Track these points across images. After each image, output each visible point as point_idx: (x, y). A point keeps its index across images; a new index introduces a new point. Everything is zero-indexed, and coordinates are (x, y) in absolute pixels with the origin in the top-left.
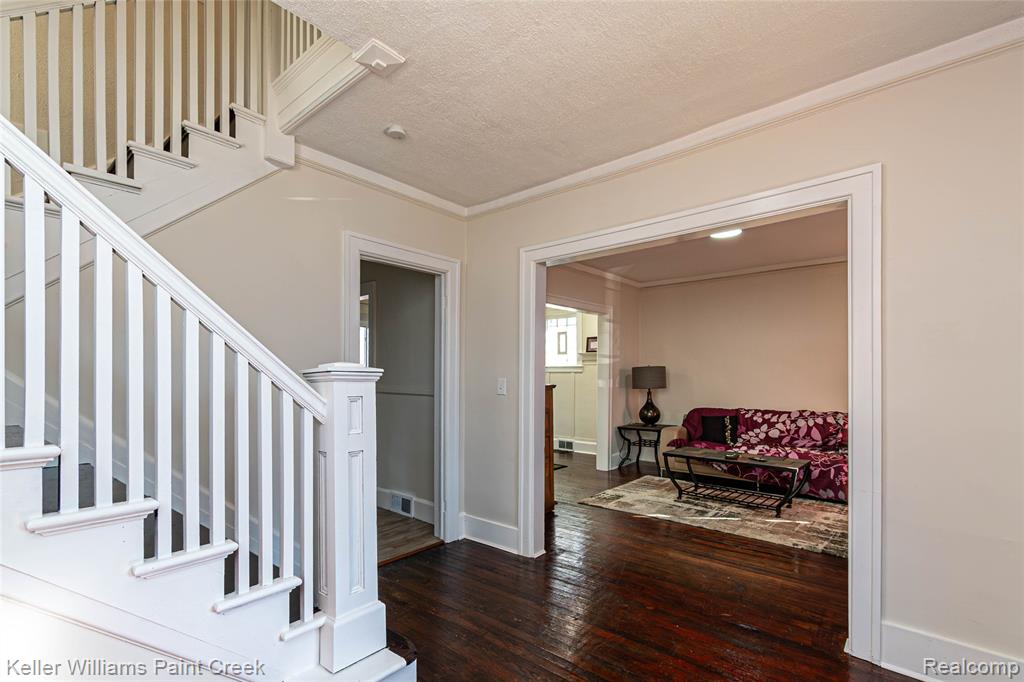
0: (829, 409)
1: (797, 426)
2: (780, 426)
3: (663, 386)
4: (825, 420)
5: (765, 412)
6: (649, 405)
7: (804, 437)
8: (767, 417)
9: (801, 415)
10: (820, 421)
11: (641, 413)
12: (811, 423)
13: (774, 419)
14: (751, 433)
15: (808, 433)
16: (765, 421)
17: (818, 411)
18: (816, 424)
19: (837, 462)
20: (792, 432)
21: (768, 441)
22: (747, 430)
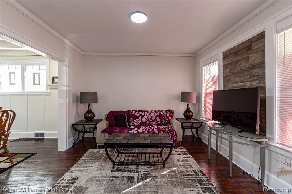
0: (161, 109)
1: (151, 116)
2: (145, 117)
3: (96, 101)
4: (160, 113)
5: (139, 111)
6: (89, 111)
7: (154, 121)
8: (140, 113)
9: (152, 112)
10: (158, 114)
11: (85, 115)
12: (156, 115)
13: (143, 114)
14: (135, 121)
15: (155, 119)
16: (140, 115)
17: (157, 110)
18: (157, 115)
19: (171, 131)
20: (150, 119)
21: (142, 124)
22: (134, 120)
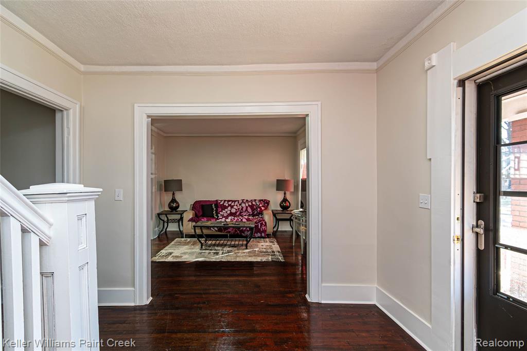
0: (253, 198)
1: (242, 207)
2: (235, 207)
3: (181, 190)
4: (252, 203)
5: (229, 201)
6: (174, 200)
8: (230, 203)
9: (243, 202)
10: (250, 204)
11: (169, 204)
12: (247, 205)
13: (233, 204)
14: (223, 211)
15: (246, 210)
16: (229, 205)
17: (249, 199)
18: (249, 205)
19: (261, 221)
20: (240, 209)
21: (231, 214)
22: (222, 210)
